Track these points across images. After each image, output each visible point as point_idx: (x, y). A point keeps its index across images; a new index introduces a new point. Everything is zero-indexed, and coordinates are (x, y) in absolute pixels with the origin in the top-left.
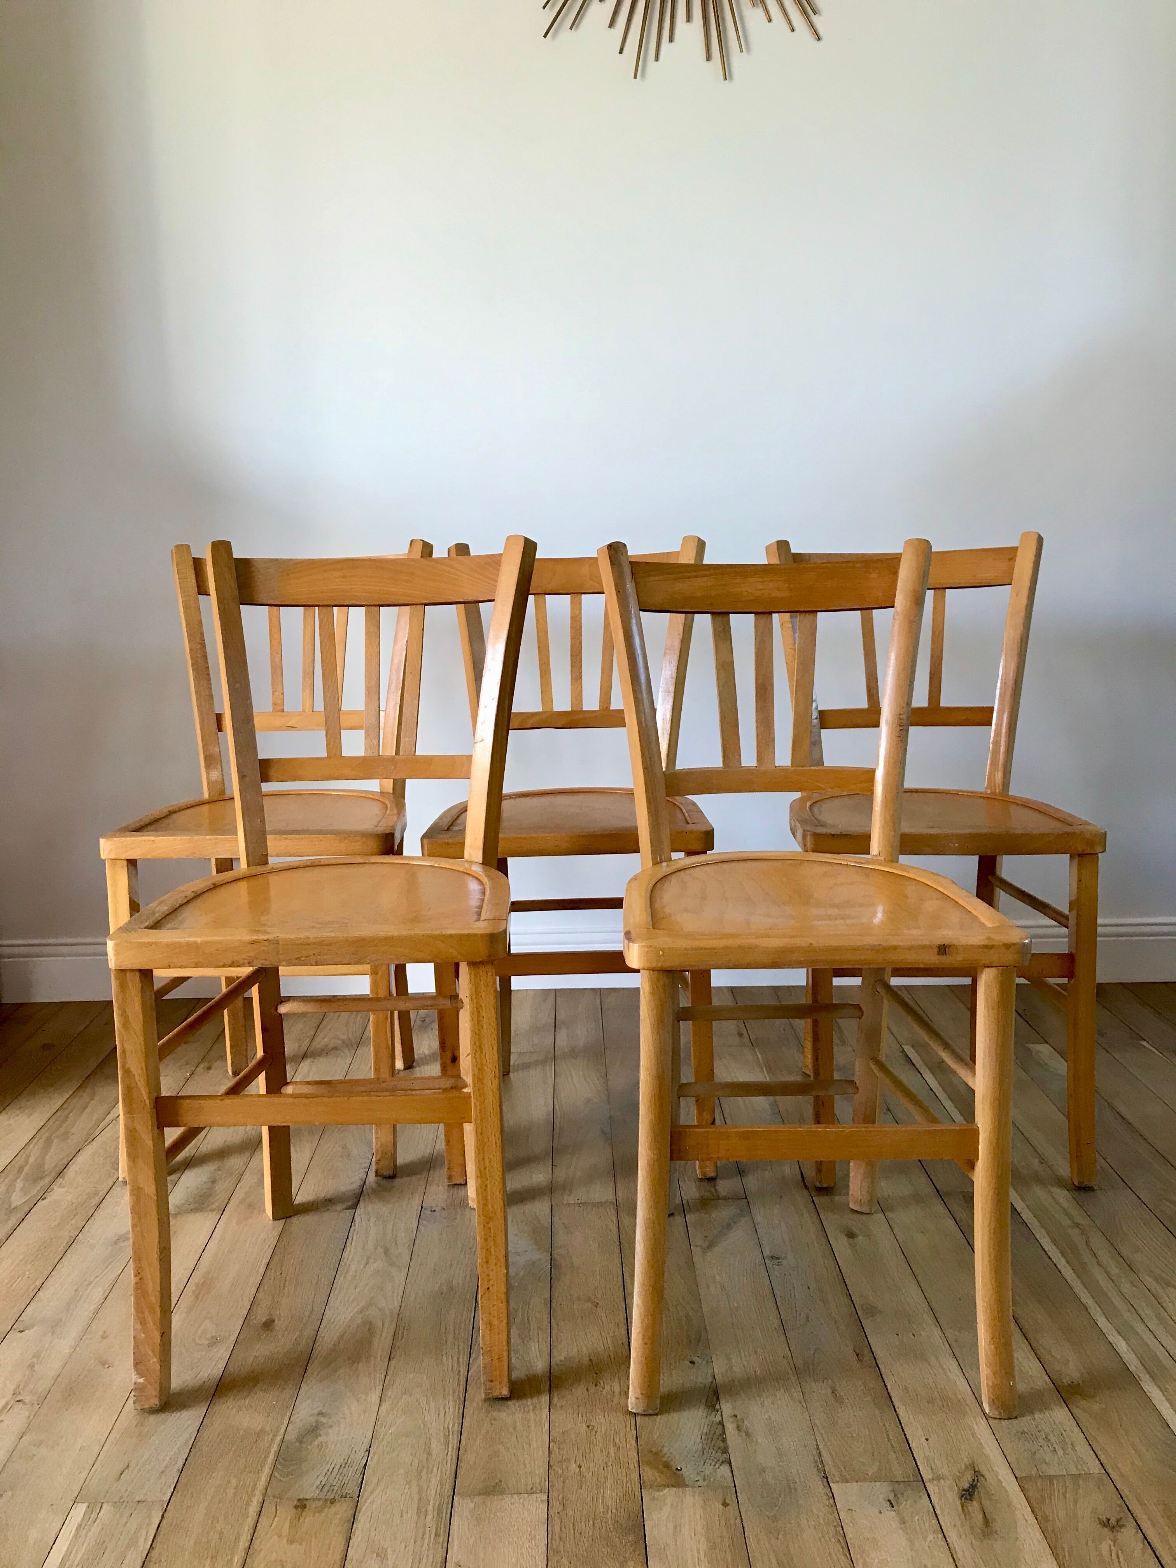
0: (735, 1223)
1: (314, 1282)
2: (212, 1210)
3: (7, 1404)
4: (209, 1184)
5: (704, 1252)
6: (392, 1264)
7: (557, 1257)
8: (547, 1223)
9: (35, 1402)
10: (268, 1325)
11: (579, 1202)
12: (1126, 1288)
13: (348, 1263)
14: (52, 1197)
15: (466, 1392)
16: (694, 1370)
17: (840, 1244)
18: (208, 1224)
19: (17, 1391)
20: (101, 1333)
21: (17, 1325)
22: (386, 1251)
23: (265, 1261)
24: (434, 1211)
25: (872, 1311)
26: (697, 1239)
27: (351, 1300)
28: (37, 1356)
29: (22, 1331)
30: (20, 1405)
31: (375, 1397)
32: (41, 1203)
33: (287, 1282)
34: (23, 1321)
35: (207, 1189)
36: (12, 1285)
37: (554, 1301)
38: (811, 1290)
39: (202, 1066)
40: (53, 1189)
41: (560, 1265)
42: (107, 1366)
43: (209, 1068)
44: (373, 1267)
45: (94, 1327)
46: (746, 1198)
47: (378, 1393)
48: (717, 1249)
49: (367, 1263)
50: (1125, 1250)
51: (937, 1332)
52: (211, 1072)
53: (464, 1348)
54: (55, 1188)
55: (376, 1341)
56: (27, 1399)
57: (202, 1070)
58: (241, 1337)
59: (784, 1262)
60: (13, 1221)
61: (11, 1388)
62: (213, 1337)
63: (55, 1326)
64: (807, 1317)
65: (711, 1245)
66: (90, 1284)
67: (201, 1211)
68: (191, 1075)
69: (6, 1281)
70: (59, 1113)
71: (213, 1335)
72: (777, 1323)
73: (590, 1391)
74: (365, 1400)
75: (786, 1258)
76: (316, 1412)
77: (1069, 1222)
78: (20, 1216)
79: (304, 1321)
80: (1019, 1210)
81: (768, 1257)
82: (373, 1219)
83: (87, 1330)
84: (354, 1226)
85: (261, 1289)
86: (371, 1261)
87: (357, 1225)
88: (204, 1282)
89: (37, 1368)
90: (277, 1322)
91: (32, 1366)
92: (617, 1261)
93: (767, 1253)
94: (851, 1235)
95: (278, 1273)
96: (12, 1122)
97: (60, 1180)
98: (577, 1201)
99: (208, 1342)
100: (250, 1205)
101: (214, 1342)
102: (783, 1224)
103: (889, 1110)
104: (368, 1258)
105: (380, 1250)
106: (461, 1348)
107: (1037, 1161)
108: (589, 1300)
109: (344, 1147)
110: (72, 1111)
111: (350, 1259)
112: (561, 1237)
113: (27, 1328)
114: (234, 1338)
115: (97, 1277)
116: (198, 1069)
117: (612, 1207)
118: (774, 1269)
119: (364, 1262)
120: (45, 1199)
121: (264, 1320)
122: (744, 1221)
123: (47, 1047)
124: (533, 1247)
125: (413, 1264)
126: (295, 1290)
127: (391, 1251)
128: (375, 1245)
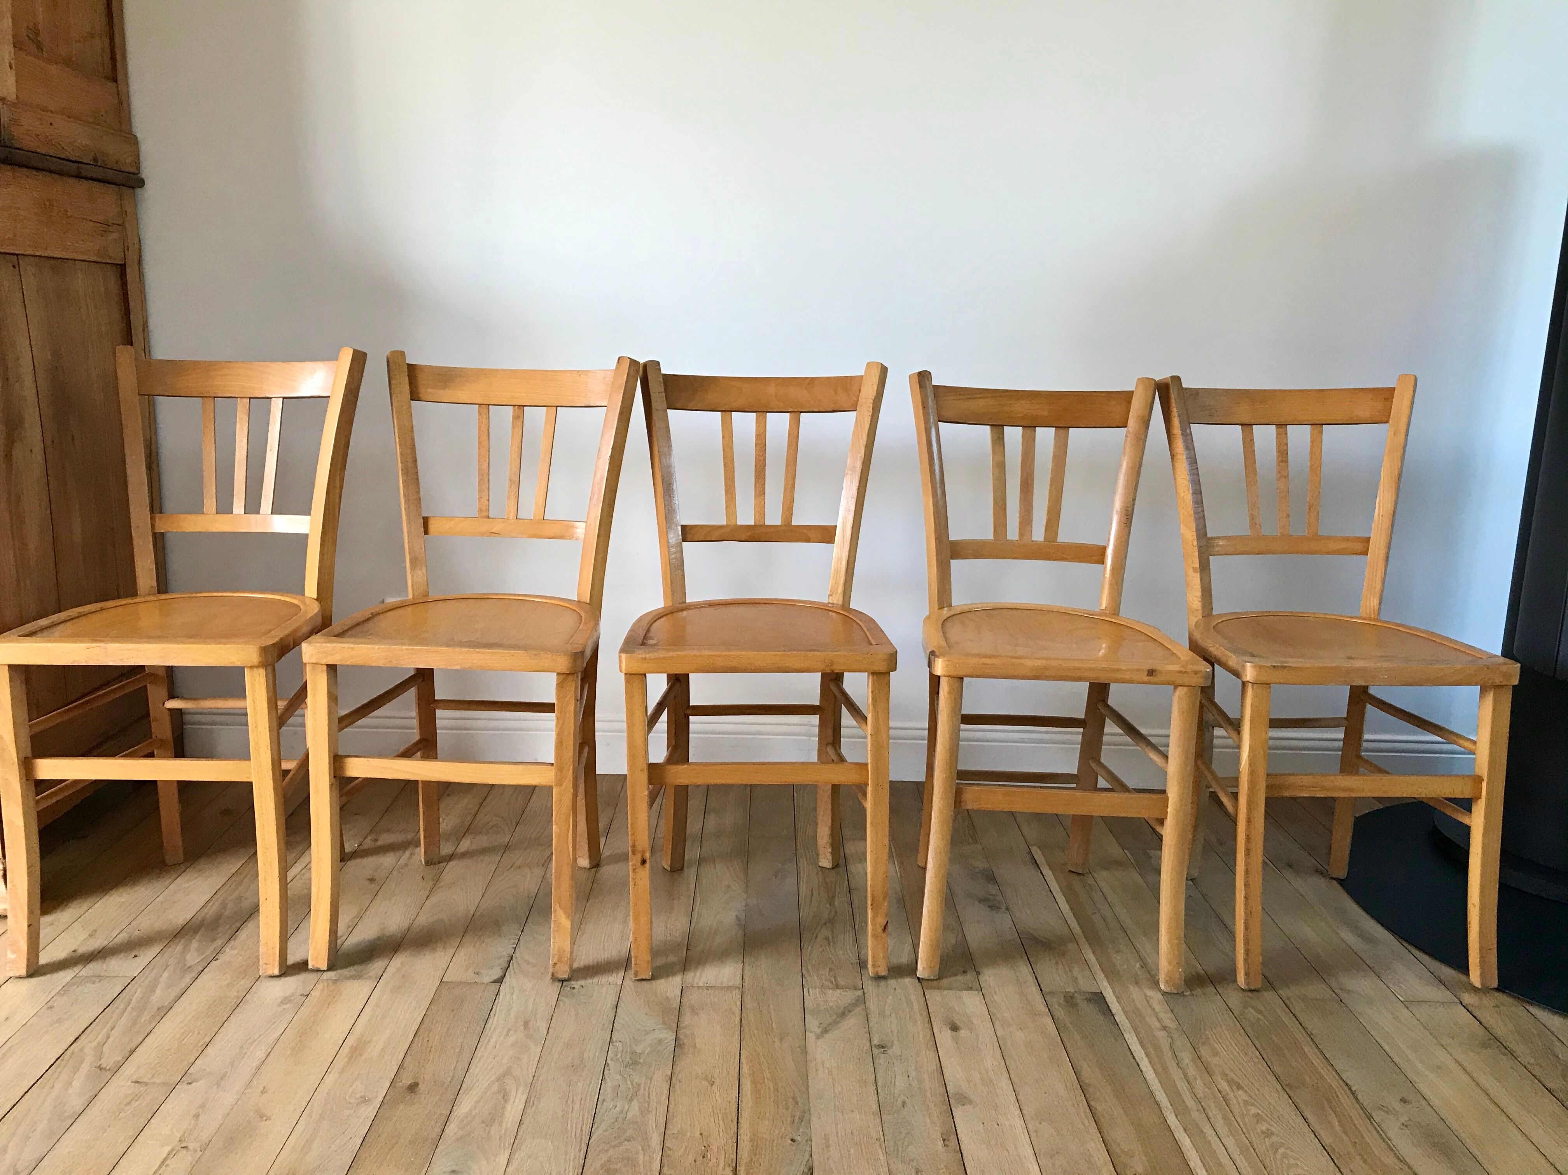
0: (850, 1011)
1: (457, 1050)
2: (370, 978)
3: (173, 1150)
5: (817, 1038)
6: (529, 1037)
7: (682, 1037)
8: (676, 1004)
9: (199, 1150)
10: (413, 1088)
11: (708, 985)
12: (1200, 1087)
13: (489, 1035)
14: (222, 958)
15: (585, 1158)
16: (794, 1148)
17: (944, 1036)
18: (365, 990)
19: (183, 1138)
20: (262, 1088)
21: (186, 1077)
22: (526, 1024)
23: (415, 1028)
24: (574, 988)
25: (964, 1100)
26: (813, 1023)
27: (489, 1068)
28: (202, 1106)
29: (190, 1083)
30: (184, 1151)
31: (503, 1159)
32: (214, 963)
33: (433, 1049)
34: (191, 1074)
36: (183, 1040)
37: (674, 1079)
38: (911, 1078)
40: (225, 951)
41: (684, 1044)
42: (265, 1118)
44: (512, 1039)
45: (255, 1082)
46: (863, 988)
47: (507, 1155)
48: (830, 1036)
49: (507, 1035)
50: (1204, 1052)
51: (1019, 1123)
53: (588, 1118)
54: (227, 950)
55: (509, 1107)
56: (191, 1146)
58: (388, 1098)
59: (890, 1052)
60: (188, 979)
61: (178, 1135)
62: (361, 1097)
63: (220, 1080)
64: (904, 1103)
65: (825, 1031)
66: (253, 1042)
67: (359, 978)
69: (178, 1036)
70: (233, 879)
71: (363, 1094)
72: (875, 1107)
73: (697, 1163)
74: (494, 1161)
75: (892, 1046)
76: (449, 1169)
77: (1158, 1024)
78: (194, 975)
79: (445, 1086)
80: (1114, 1011)
81: (875, 1046)
82: (516, 994)
83: (248, 1085)
84: (499, 998)
85: (408, 1055)
86: (512, 1032)
87: (501, 997)
88: (358, 1044)
89: (201, 1118)
90: (420, 1086)
91: (197, 1116)
92: (736, 1045)
93: (876, 1041)
94: (955, 1028)
95: (426, 1040)
96: (191, 883)
97: (232, 942)
98: (705, 985)
99: (357, 1101)
100: (403, 976)
101: (364, 1100)
102: (893, 1013)
103: (1007, 909)
104: (509, 1030)
105: (521, 1023)
106: (585, 1118)
107: (1138, 965)
108: (706, 1079)
109: (497, 923)
110: (246, 876)
111: (492, 1029)
112: (687, 1019)
113: (196, 1081)
114: (380, 1099)
115: (260, 1036)
117: (737, 992)
118: (880, 1058)
119: (505, 1033)
120: (217, 959)
121: (409, 1083)
122: (859, 1009)
123: (226, 812)
124: (661, 1026)
125: (549, 1038)
126: (440, 1056)
127: (531, 1025)
128: (517, 1018)
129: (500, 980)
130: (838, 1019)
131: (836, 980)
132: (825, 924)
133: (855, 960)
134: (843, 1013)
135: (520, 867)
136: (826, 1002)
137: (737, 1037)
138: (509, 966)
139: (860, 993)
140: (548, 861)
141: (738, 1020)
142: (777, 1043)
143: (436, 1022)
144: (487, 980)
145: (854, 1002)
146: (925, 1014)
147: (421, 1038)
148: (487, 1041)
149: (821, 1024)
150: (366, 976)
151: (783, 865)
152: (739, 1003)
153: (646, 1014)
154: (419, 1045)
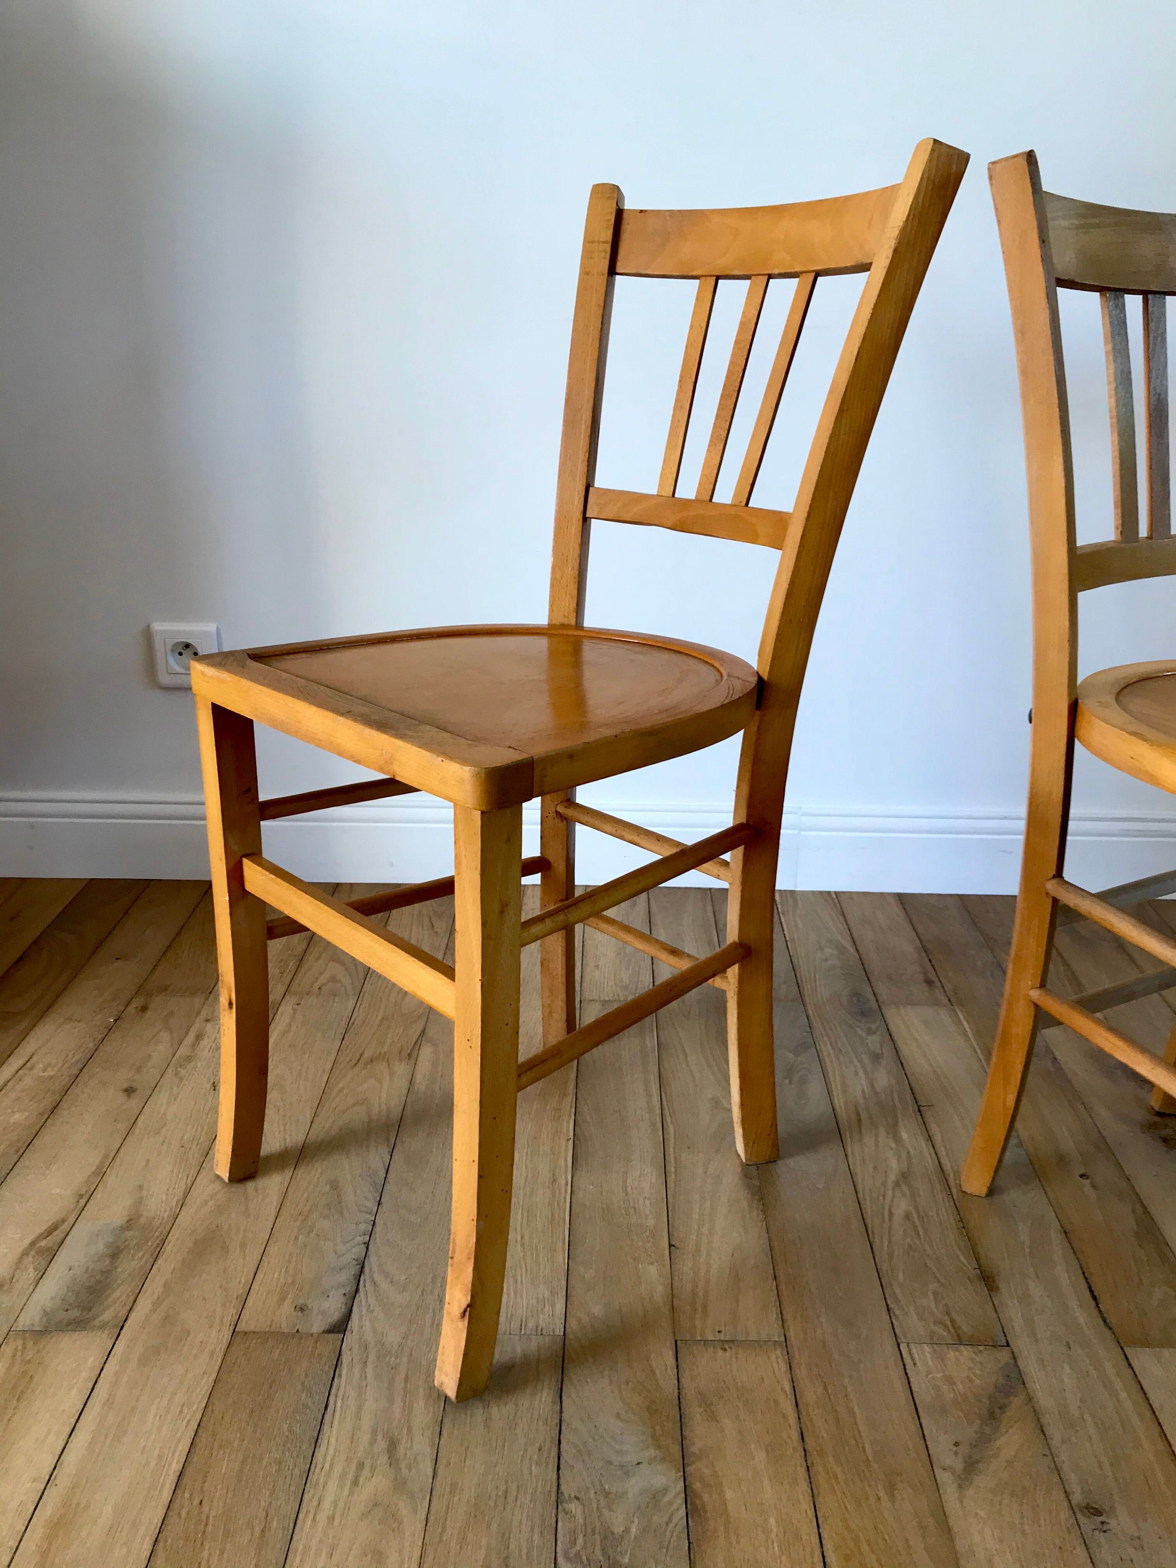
0: (1002, 1408)
1: (258, 1528)
2: (101, 1329)
4: (108, 1261)
5: (960, 1487)
7: (697, 1486)
8: (670, 1389)
11: (722, 1337)
13: (321, 1481)
18: (90, 1362)
22: (392, 1447)
23: (176, 1467)
33: (210, 1528)
35: (103, 1272)
39: (134, 1005)
41: (704, 1507)
43: (144, 1009)
44: (367, 1490)
46: (1008, 1345)
48: (983, 1481)
49: (355, 1482)
52: (149, 1014)
57: (133, 1011)
59: (1112, 1524)
65: (969, 1466)
67: (84, 1329)
68: (116, 1021)
75: (1114, 1511)
81: (1080, 1508)
82: (371, 1365)
84: (340, 1376)
85: (161, 1544)
86: (366, 1472)
87: (344, 1372)
92: (806, 1505)
93: (1077, 1495)
95: (196, 1502)
98: (717, 1336)
102: (1087, 1416)
104: (361, 1466)
105: (381, 1445)
109: (334, 1185)
111: (327, 1466)
112: (699, 1433)
116: (129, 1008)
117: (778, 1352)
118: (1100, 1546)
119: (351, 1472)
122: (1018, 1403)
124: (652, 1452)
125: (437, 1483)
126: (222, 1552)
127: (401, 1450)
128: (374, 1432)
129: (341, 1327)
130: (988, 1430)
131: (953, 1322)
132: (897, 1184)
133: (970, 1267)
134: (992, 1414)
135: (372, 1061)
136: (949, 1380)
137: (804, 1486)
138: (357, 1291)
139: (1004, 1356)
140: (417, 1047)
141: (795, 1435)
142: (886, 1503)
143: (220, 1447)
144: (318, 1325)
145: (1002, 1380)
146: (1148, 1414)
147: (187, 1495)
148: (315, 1503)
149: (956, 1444)
150: (96, 1323)
151: (797, 1055)
152: (787, 1387)
153: (618, 1416)
154: (183, 1515)
